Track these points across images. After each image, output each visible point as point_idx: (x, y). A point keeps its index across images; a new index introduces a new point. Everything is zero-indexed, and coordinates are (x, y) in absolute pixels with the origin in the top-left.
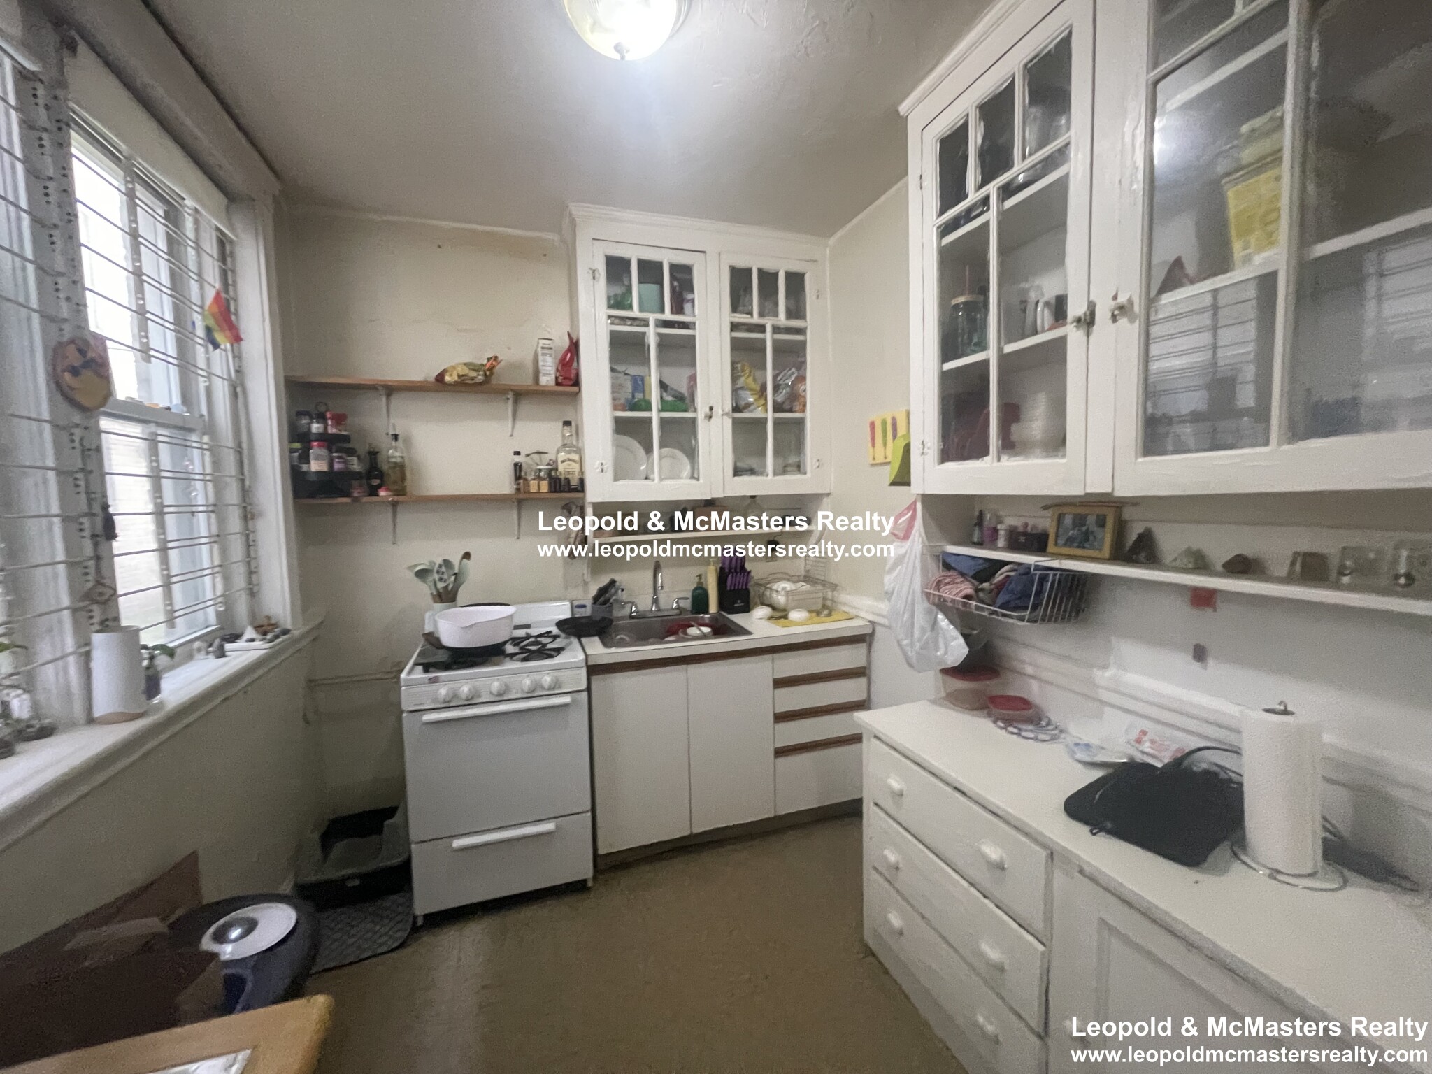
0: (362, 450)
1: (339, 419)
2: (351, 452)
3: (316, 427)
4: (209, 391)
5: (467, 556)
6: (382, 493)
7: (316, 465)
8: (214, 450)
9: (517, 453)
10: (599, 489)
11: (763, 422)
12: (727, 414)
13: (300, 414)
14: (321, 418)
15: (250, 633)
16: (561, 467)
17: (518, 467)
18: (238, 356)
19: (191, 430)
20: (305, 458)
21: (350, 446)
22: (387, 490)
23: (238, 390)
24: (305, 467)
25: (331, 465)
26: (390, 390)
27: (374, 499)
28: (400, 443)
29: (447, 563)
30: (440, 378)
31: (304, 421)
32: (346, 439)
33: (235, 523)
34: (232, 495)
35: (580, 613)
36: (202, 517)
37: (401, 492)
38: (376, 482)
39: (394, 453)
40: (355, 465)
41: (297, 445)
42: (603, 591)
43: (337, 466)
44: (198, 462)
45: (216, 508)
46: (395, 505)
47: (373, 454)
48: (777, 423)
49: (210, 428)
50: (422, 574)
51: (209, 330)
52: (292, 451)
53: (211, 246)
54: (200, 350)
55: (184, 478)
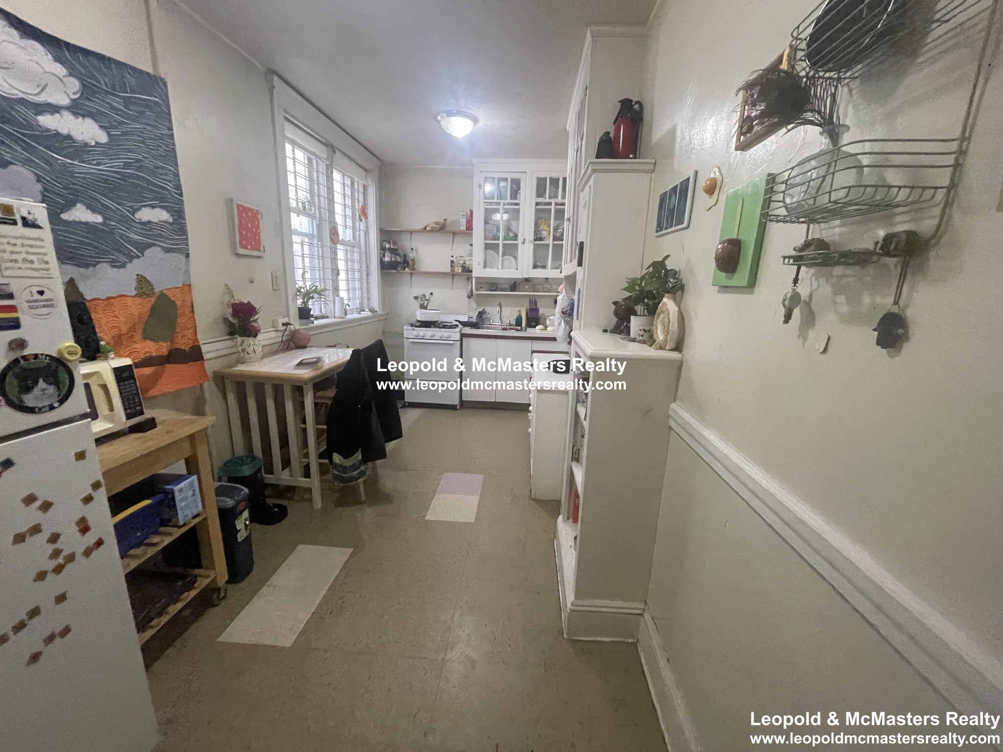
0: (402, 254)
1: (395, 243)
2: (398, 255)
3: (387, 246)
4: (359, 235)
5: (432, 294)
6: (406, 269)
7: (387, 259)
8: (360, 253)
9: (452, 256)
10: (478, 272)
11: (548, 245)
12: (531, 242)
13: (384, 241)
14: (389, 242)
15: (367, 310)
16: (467, 263)
17: (452, 262)
18: (367, 223)
19: (354, 247)
20: (384, 256)
21: (397, 252)
22: (409, 268)
23: (366, 233)
24: (384, 259)
25: (391, 258)
26: (411, 232)
27: (404, 271)
28: (414, 251)
29: (424, 295)
30: (425, 228)
31: (385, 243)
32: (397, 250)
33: (364, 277)
34: (364, 268)
35: (471, 320)
36: (356, 273)
37: (413, 269)
38: (405, 265)
39: (411, 255)
40: (399, 260)
41: (382, 252)
42: (480, 313)
43: (393, 259)
44: (356, 257)
45: (360, 271)
46: (411, 274)
47: (405, 256)
48: (554, 245)
49: (359, 247)
50: (416, 298)
51: (360, 216)
52: (381, 253)
53: (361, 190)
54: (357, 223)
55: (353, 261)
